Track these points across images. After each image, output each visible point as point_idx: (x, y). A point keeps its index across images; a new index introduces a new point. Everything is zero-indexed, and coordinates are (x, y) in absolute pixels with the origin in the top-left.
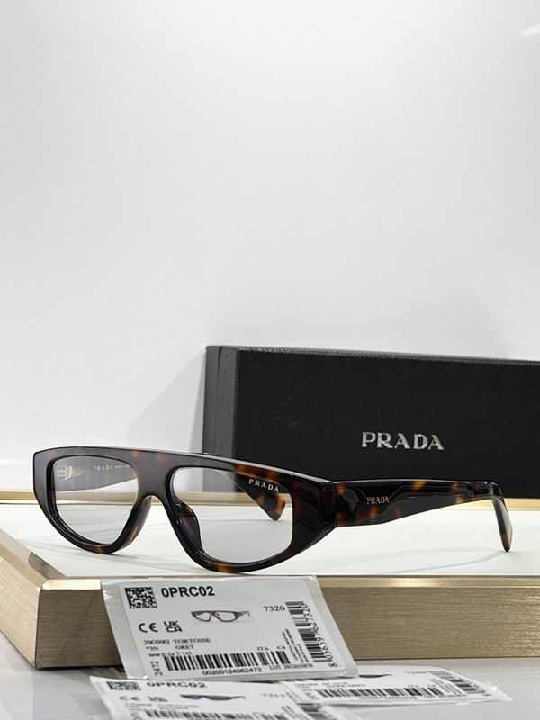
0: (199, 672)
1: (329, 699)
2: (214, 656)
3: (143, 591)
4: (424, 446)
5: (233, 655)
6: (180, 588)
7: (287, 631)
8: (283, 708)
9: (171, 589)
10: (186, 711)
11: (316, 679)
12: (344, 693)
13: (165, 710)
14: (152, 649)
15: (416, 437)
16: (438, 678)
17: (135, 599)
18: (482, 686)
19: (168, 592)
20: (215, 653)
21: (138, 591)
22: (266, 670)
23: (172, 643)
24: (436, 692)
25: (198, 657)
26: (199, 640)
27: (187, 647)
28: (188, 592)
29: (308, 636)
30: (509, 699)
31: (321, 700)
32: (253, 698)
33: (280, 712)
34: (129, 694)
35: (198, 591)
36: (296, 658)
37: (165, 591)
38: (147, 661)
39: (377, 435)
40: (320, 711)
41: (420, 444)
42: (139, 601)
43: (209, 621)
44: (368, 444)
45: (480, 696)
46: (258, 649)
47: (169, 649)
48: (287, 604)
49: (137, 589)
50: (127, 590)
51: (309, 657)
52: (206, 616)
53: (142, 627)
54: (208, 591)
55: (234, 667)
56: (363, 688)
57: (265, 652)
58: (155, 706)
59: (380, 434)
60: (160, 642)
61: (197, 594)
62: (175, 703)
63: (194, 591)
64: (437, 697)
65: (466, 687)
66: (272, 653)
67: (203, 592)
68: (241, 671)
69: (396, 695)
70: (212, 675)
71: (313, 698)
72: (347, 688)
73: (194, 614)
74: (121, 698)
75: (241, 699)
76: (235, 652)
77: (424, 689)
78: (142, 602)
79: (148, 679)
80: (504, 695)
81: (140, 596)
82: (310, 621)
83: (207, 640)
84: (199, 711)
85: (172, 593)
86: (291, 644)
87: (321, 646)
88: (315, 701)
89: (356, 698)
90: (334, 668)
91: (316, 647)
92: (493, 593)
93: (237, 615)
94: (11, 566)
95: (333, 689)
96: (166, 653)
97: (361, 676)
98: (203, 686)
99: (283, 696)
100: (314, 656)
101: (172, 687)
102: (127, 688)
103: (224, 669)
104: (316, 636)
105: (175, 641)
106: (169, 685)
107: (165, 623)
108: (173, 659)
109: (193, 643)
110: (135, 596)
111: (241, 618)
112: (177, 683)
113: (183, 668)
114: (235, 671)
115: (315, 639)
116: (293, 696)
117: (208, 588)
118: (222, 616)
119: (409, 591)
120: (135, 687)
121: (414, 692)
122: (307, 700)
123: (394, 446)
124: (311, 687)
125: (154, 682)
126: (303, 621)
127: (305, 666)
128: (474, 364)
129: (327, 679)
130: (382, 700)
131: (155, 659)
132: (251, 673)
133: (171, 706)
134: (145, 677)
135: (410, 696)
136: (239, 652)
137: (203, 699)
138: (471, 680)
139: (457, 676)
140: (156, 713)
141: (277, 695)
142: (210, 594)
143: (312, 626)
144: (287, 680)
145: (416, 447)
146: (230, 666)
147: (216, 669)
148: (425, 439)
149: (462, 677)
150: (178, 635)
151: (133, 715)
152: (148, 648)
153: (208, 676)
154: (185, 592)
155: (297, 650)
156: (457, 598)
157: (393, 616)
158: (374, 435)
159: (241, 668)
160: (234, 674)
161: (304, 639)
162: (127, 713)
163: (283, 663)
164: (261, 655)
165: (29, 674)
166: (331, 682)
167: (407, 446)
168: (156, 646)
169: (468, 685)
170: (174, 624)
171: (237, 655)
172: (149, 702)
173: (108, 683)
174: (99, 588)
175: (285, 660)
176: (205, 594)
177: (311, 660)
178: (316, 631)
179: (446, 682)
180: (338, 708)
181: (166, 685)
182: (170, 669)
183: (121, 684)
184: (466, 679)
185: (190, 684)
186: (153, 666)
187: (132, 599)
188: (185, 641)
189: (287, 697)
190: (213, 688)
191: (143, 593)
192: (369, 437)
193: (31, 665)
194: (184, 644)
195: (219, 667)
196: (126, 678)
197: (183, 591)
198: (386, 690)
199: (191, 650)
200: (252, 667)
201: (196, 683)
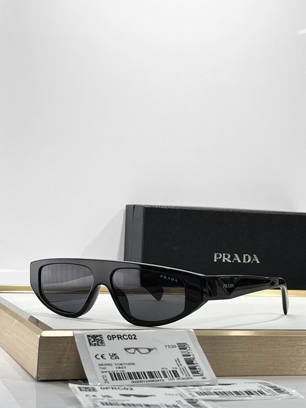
0: (129, 382)
1: (202, 397)
2: (137, 373)
3: (97, 337)
4: (249, 261)
5: (148, 372)
6: (118, 336)
7: (178, 359)
8: (177, 401)
9: (112, 336)
10: (123, 402)
11: (194, 386)
12: (210, 394)
13: (111, 402)
14: (103, 368)
15: (244, 255)
16: (262, 386)
17: (93, 341)
18: (287, 390)
19: (111, 337)
20: (138, 371)
21: (94, 337)
22: (166, 380)
23: (114, 365)
24: (262, 393)
25: (128, 373)
26: (129, 364)
27: (122, 368)
28: (122, 338)
29: (190, 362)
30: (303, 397)
31: (198, 397)
32: (160, 396)
33: (175, 403)
34: (91, 393)
35: (127, 337)
36: (183, 374)
37: (109, 337)
38: (100, 375)
39: (222, 255)
40: (198, 403)
41: (247, 259)
42: (95, 342)
43: (134, 353)
44: (217, 260)
45: (287, 395)
46: (162, 369)
47: (113, 369)
48: (178, 344)
49: (94, 336)
50: (88, 336)
51: (190, 374)
52: (132, 351)
53: (97, 356)
54: (133, 337)
55: (149, 379)
56: (221, 391)
57: (166, 371)
58: (106, 400)
59: (224, 254)
60: (107, 365)
61: (127, 339)
62: (116, 399)
63: (125, 337)
64: (262, 396)
65: (278, 390)
66: (170, 371)
67: (130, 338)
68: (153, 381)
69: (239, 394)
70: (136, 384)
71: (194, 396)
72: (212, 391)
73: (126, 349)
74: (87, 396)
75: (153, 397)
76: (149, 371)
77: (255, 391)
78: (97, 343)
79: (100, 385)
80: (300, 395)
81: (95, 340)
82: (190, 354)
83: (134, 364)
84: (130, 403)
85: (113, 338)
86: (180, 366)
87: (197, 368)
88: (195, 398)
89: (217, 396)
90: (204, 380)
91: (195, 368)
92: (292, 339)
93: (150, 350)
94: (22, 324)
95: (204, 391)
96: (110, 371)
97: (220, 384)
98: (131, 389)
99: (177, 395)
100: (193, 373)
101: (114, 390)
102: (90, 391)
103: (143, 380)
104: (194, 362)
105: (116, 365)
106: (112, 388)
107: (110, 354)
108: (114, 374)
109: (126, 366)
110: (93, 340)
111: (152, 352)
112: (117, 387)
113: (120, 379)
114: (149, 381)
115: (194, 364)
116: (182, 395)
117: (133, 335)
118: (141, 350)
119: (245, 338)
120: (94, 390)
121: (249, 393)
122: (190, 397)
123: (232, 261)
124: (192, 390)
125: (105, 387)
126: (187, 354)
127: (188, 378)
128: (277, 215)
129: (200, 386)
130: (232, 397)
131: (104, 374)
132: (158, 382)
133: (115, 400)
134: (99, 384)
135: (247, 395)
136: (151, 371)
137: (132, 397)
138: (281, 387)
139: (273, 385)
140: (106, 403)
141: (173, 395)
142: (134, 339)
143: (192, 356)
144: (178, 386)
145: (244, 261)
146: (147, 378)
147: (139, 380)
148: (250, 257)
149: (276, 385)
150: (117, 361)
151: (94, 404)
152: (100, 368)
153: (134, 384)
154: (121, 338)
155: (184, 370)
156: (272, 342)
157: (236, 352)
158: (221, 254)
159: (152, 379)
160: (149, 383)
161: (187, 364)
162: (90, 403)
163: (176, 377)
164: (163, 372)
165: (33, 384)
166: (203, 387)
167: (239, 261)
168: (105, 367)
169: (279, 389)
170: (115, 355)
171: (150, 372)
172: (102, 398)
173: (79, 387)
174: (72, 335)
175: (177, 375)
176: (132, 339)
177: (191, 375)
178: (194, 359)
179: (267, 388)
180: (207, 402)
181: (111, 389)
182: (113, 380)
183: (86, 388)
184: (278, 386)
185: (125, 388)
186: (104, 378)
187: (91, 341)
188: (121, 364)
189: (179, 396)
190: (137, 390)
191: (97, 338)
192: (218, 256)
193: (35, 379)
194: (121, 366)
195: (140, 379)
196: (89, 385)
197: (119, 337)
198: (234, 392)
199: (124, 369)
200: (158, 379)
201: (128, 387)
